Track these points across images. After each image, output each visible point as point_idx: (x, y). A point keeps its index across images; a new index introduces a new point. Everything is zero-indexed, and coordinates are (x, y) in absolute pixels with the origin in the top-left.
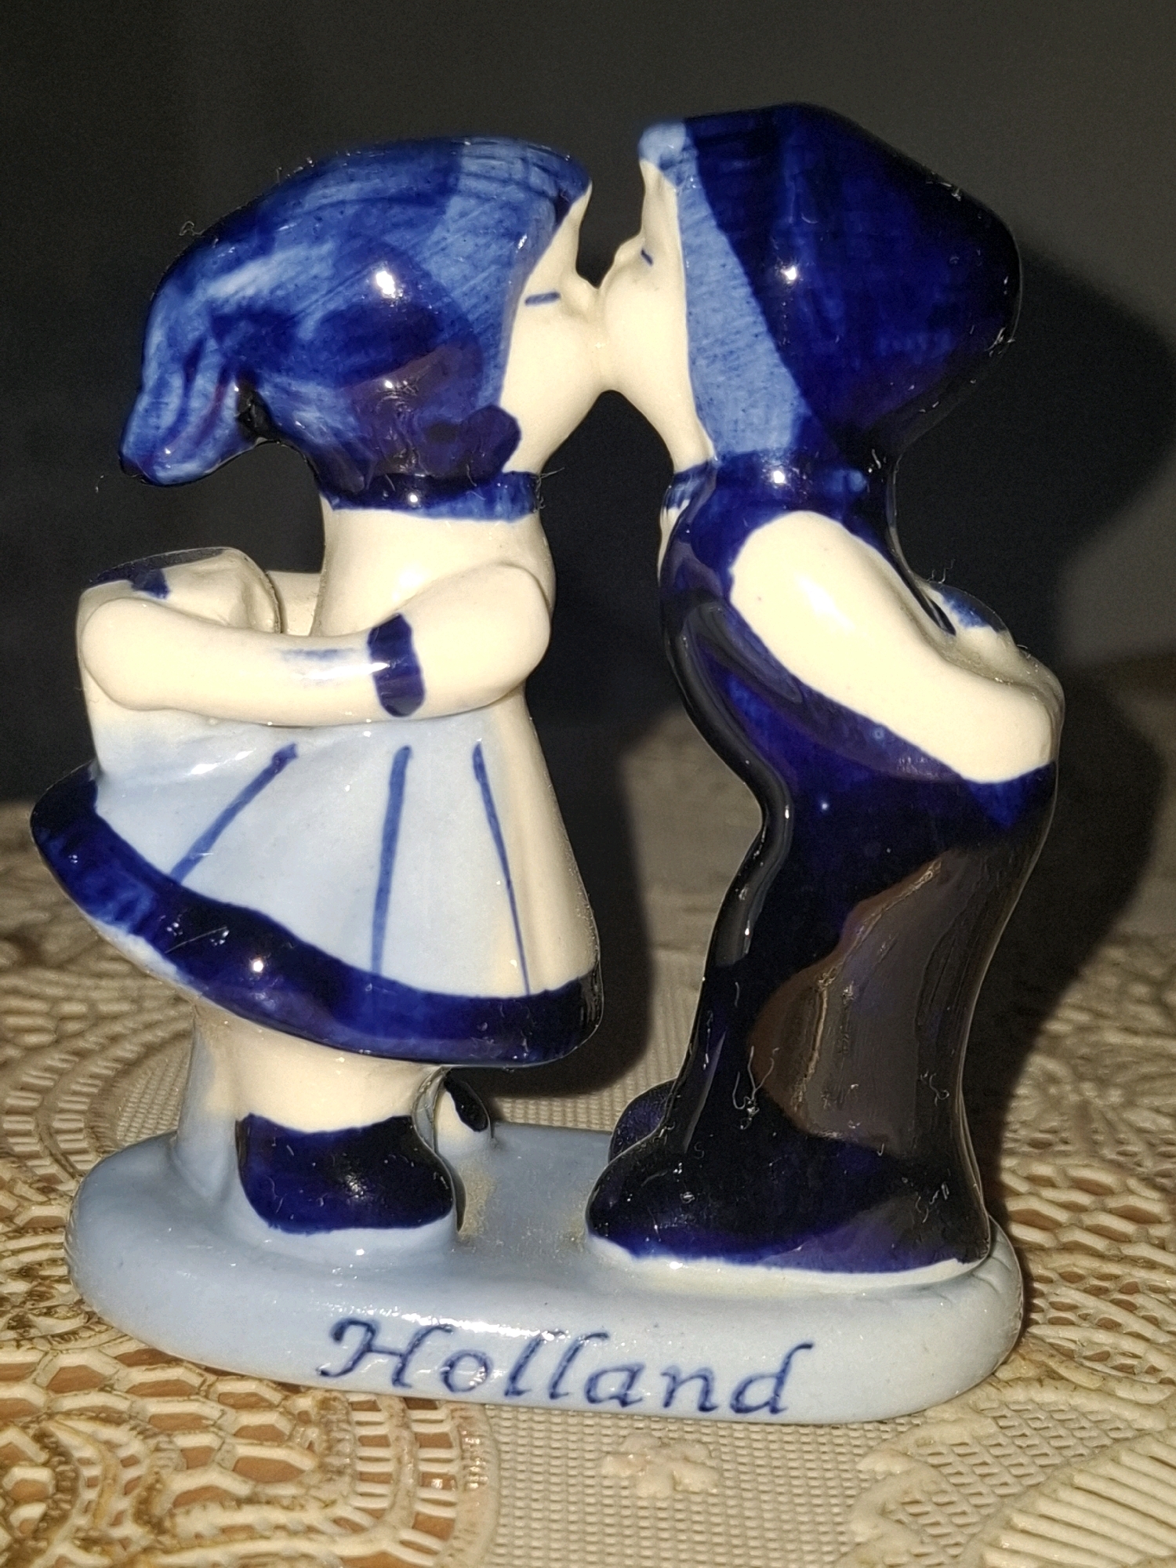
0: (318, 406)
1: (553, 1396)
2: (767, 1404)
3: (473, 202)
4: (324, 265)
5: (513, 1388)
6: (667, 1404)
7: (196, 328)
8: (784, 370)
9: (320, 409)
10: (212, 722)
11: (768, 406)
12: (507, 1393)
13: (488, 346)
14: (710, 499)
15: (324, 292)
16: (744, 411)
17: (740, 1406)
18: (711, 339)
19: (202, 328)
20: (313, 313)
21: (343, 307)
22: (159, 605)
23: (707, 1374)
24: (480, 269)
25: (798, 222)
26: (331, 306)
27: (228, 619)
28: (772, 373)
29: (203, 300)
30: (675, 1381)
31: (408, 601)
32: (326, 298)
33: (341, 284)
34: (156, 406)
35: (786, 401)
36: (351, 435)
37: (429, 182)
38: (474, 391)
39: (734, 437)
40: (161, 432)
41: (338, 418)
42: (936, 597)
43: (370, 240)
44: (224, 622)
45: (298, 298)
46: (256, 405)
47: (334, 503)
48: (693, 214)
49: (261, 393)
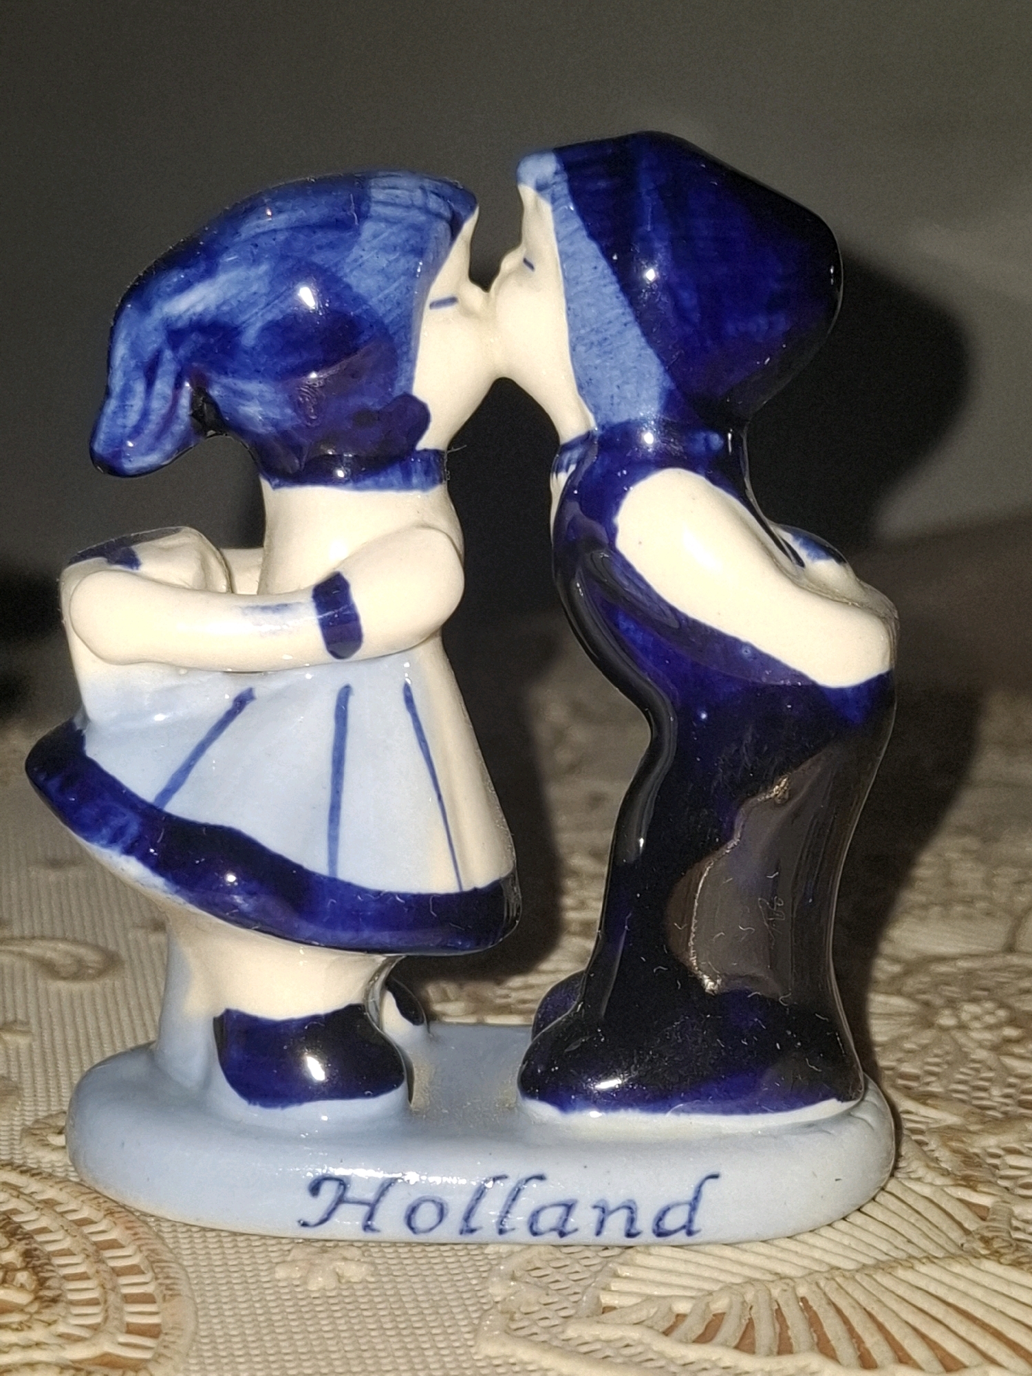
0: (260, 401)
1: (501, 1232)
2: (684, 1227)
3: (383, 225)
4: (261, 283)
5: (467, 1228)
6: (598, 1233)
7: (153, 341)
8: (650, 351)
9: (262, 403)
10: (182, 671)
11: (638, 382)
12: (461, 1232)
13: (402, 344)
14: (594, 463)
15: (263, 305)
16: (618, 387)
17: (661, 1231)
18: (588, 329)
19: (160, 340)
20: (253, 324)
21: (278, 318)
22: (133, 575)
23: (633, 1207)
24: (391, 280)
25: (655, 229)
26: (269, 317)
27: (191, 584)
28: (640, 355)
29: (160, 317)
30: (604, 1211)
31: (343, 562)
32: (264, 311)
33: (278, 297)
34: (123, 408)
35: (653, 377)
36: (288, 424)
37: (345, 211)
38: (391, 381)
39: (611, 410)
40: (128, 430)
41: (277, 411)
42: (787, 537)
43: (299, 260)
44: (187, 586)
45: (241, 312)
46: (207, 403)
47: (273, 483)
48: (567, 227)
49: (211, 393)
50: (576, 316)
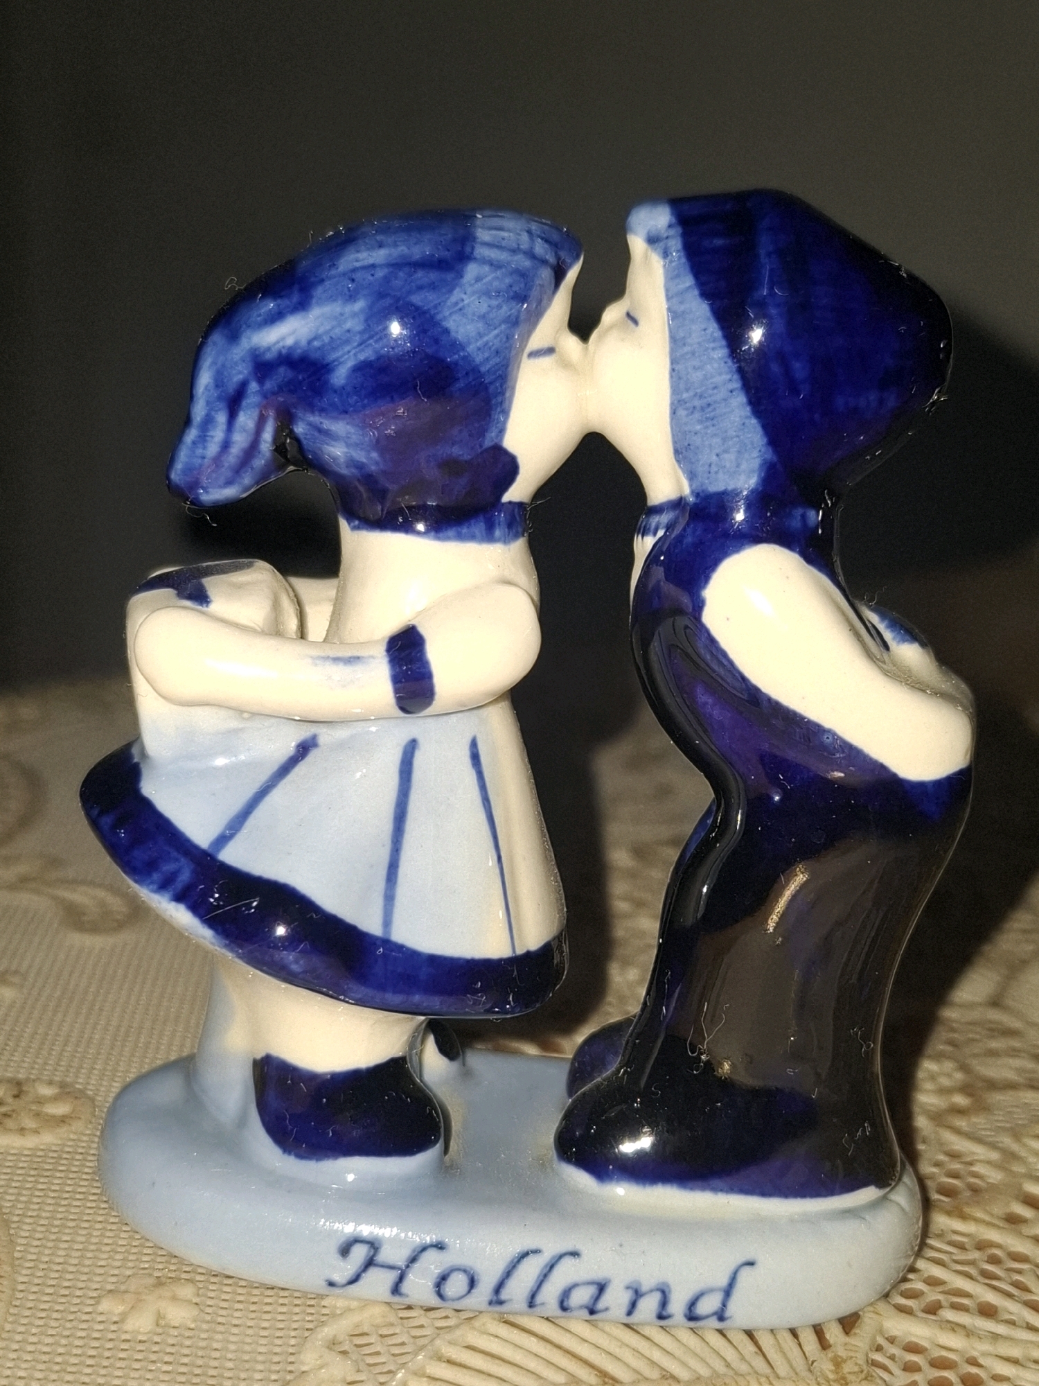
0: (346, 442)
1: (531, 1304)
2: (715, 1313)
3: (487, 268)
4: (356, 320)
5: (497, 1299)
6: (629, 1313)
7: (240, 372)
8: (754, 421)
9: (348, 445)
10: (246, 715)
11: (739, 452)
12: (490, 1303)
13: (497, 394)
14: (684, 529)
15: (356, 344)
16: (717, 455)
17: (694, 1315)
18: (691, 393)
19: (245, 372)
20: (345, 362)
21: (373, 358)
22: (203, 613)
23: (667, 1291)
24: (492, 328)
25: (772, 294)
26: (362, 357)
27: (261, 625)
28: (744, 424)
29: (248, 347)
30: (637, 1294)
31: (419, 613)
32: (357, 350)
33: (371, 337)
34: (203, 438)
35: (754, 448)
36: (373, 468)
37: (448, 250)
38: (482, 432)
39: (708, 478)
40: (207, 461)
41: (363, 454)
42: (873, 618)
43: (398, 300)
44: (258, 629)
45: (333, 348)
46: (290, 438)
47: (352, 524)
48: (678, 284)
49: (295, 430)
50: (680, 378)
